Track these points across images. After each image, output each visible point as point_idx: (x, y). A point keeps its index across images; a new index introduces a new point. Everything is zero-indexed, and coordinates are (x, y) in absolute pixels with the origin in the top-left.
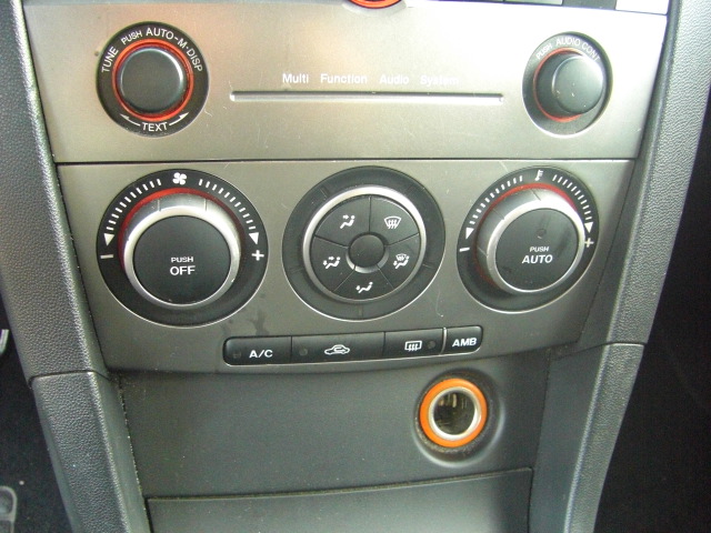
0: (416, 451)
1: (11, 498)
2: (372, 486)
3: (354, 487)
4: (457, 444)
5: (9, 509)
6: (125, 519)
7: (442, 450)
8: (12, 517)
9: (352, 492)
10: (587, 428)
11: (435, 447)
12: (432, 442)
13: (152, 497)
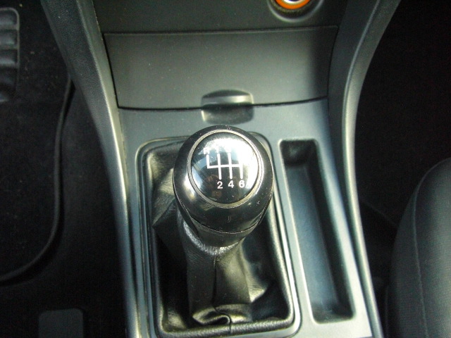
0: (268, 11)
1: (15, 15)
2: (239, 30)
3: (229, 30)
4: (294, 7)
5: (15, 22)
6: (92, 48)
7: (284, 11)
8: (17, 27)
9: (227, 33)
10: (375, 8)
11: (280, 8)
12: (279, 5)
13: (106, 32)
